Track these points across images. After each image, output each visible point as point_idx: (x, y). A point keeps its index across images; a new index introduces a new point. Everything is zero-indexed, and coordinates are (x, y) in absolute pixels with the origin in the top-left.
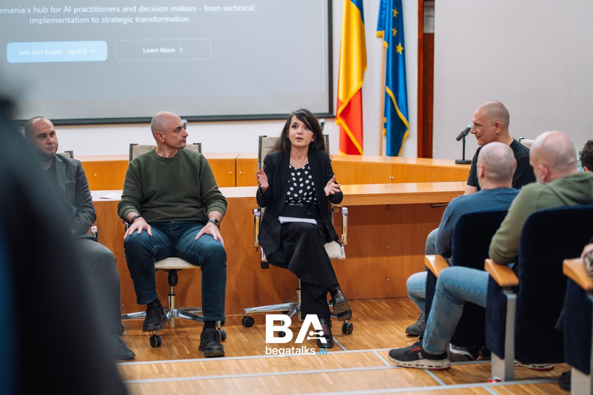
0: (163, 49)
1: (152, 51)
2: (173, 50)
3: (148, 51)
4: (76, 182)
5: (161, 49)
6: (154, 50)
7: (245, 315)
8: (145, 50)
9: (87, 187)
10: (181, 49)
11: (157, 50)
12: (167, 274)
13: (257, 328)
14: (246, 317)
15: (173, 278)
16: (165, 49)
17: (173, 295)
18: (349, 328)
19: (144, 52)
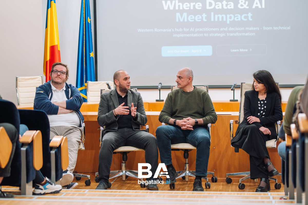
0: (241, 49)
1: (235, 51)
2: (247, 50)
3: (233, 51)
4: (138, 103)
5: (240, 50)
6: (236, 50)
7: (227, 177)
8: (232, 50)
9: (143, 106)
10: (251, 50)
11: (238, 50)
12: (183, 152)
13: (233, 184)
14: (227, 178)
15: (186, 154)
16: (242, 49)
17: (187, 164)
18: (278, 186)
19: (231, 51)
